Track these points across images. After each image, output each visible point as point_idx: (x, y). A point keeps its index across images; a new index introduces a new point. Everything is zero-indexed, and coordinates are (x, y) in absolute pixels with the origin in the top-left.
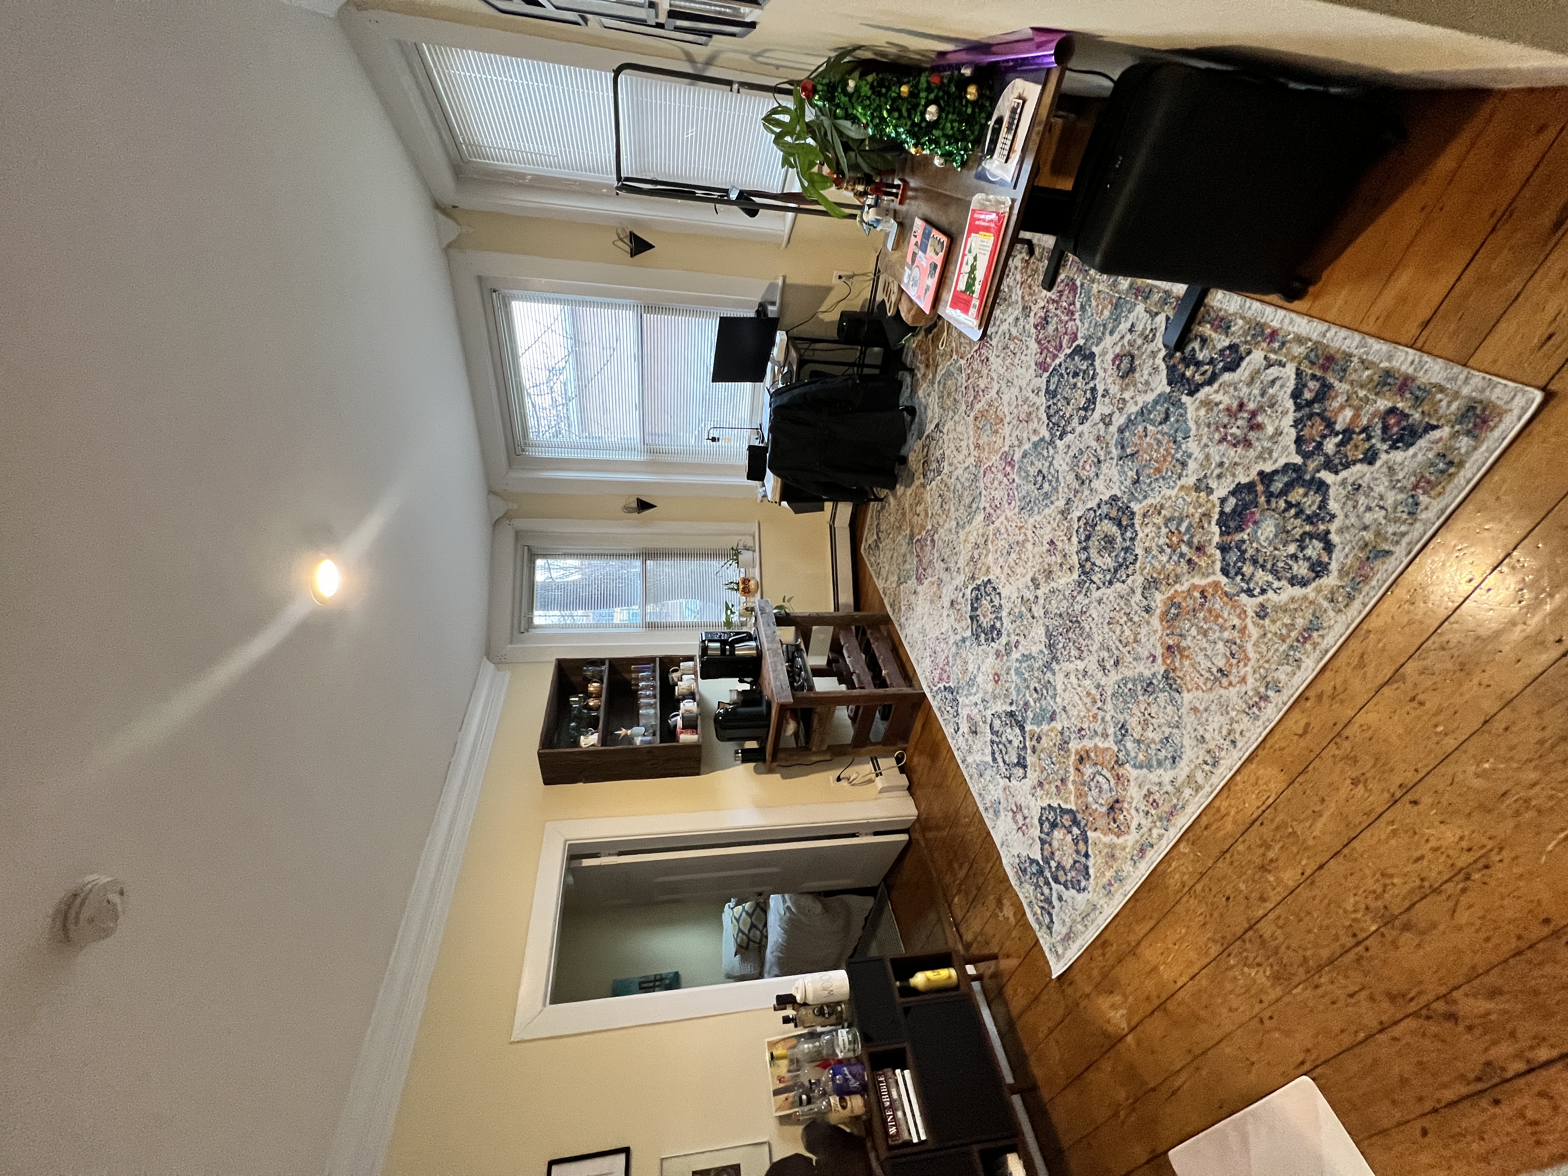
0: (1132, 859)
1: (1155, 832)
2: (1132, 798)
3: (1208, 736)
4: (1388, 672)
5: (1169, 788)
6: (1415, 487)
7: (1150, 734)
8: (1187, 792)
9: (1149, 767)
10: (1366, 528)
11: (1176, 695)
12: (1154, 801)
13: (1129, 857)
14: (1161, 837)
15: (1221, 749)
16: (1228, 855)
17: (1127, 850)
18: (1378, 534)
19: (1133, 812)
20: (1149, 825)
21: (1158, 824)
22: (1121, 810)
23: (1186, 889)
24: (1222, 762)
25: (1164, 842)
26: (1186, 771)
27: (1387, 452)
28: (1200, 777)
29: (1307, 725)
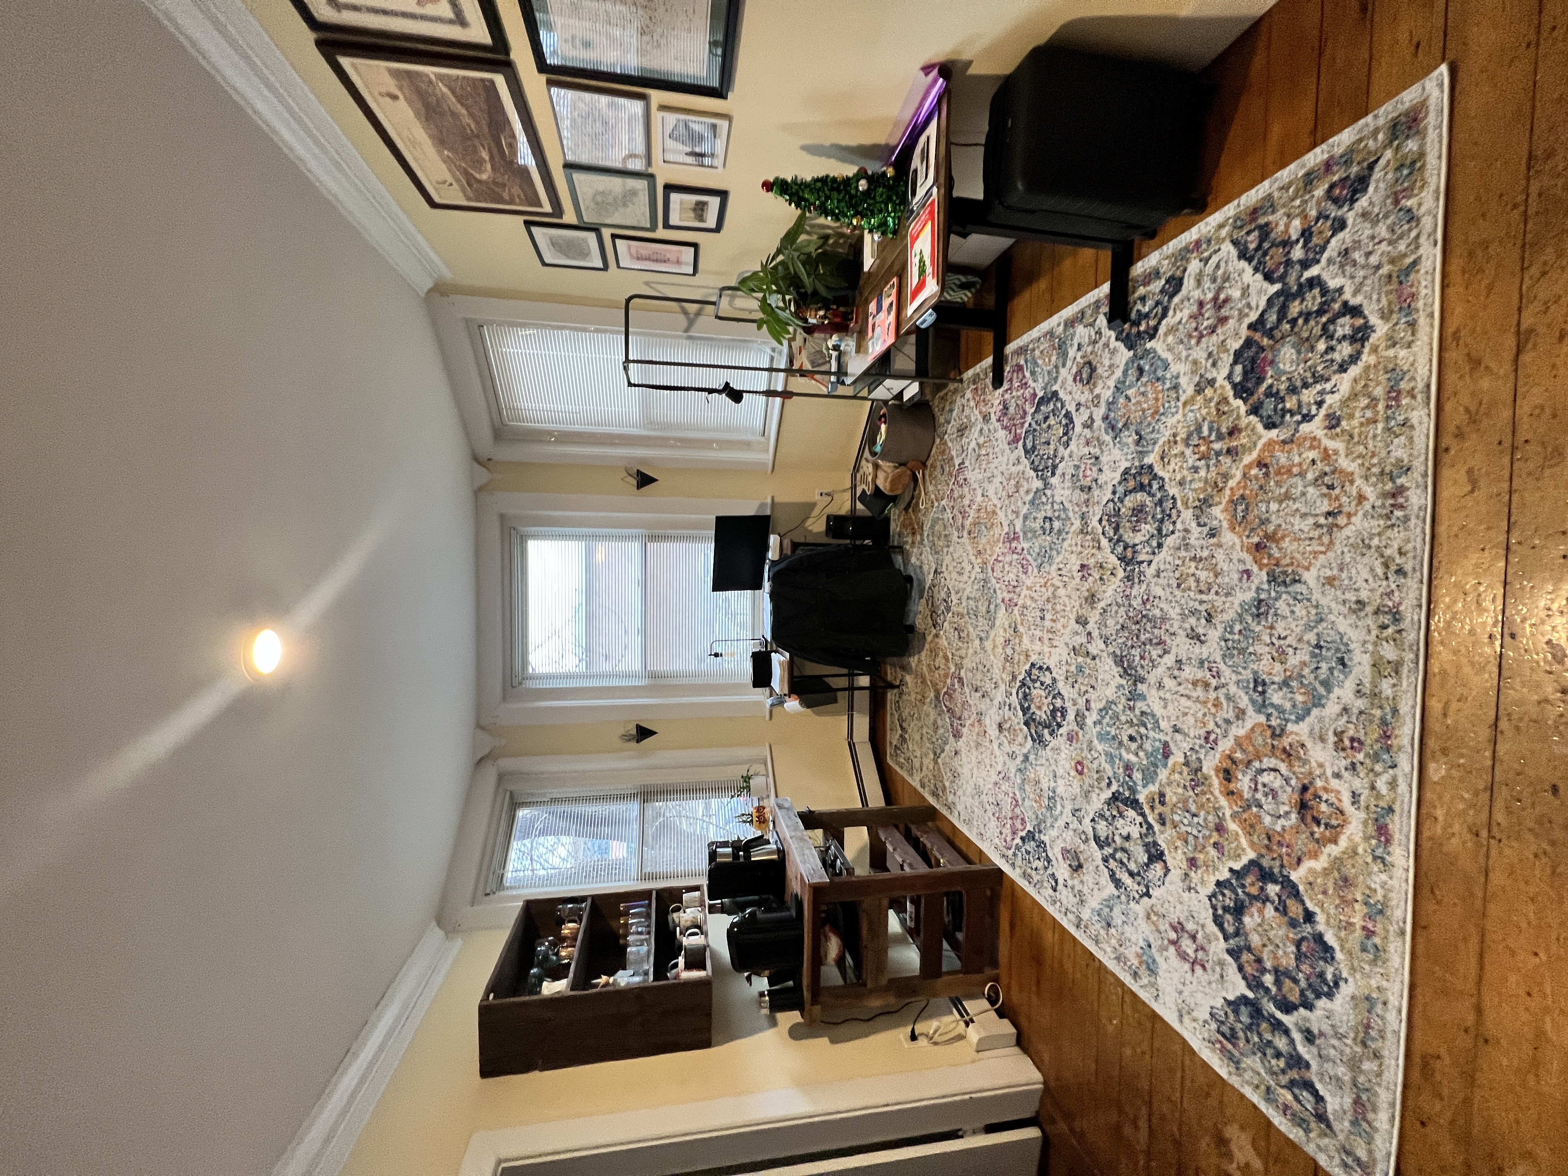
0: (1375, 858)
1: (1382, 784)
2: (1321, 765)
3: (1364, 595)
4: (1510, 342)
5: (1361, 704)
6: (1396, 202)
7: (1293, 660)
8: (1386, 687)
9: (1317, 702)
10: (1378, 267)
11: (1298, 587)
12: (1352, 740)
13: (1369, 859)
14: (1393, 784)
15: (1389, 594)
16: (1503, 724)
17: (1360, 850)
18: (1392, 261)
19: (1334, 783)
20: (1366, 782)
21: (1378, 768)
22: (1317, 796)
23: (1484, 834)
24: (1402, 608)
25: (1402, 787)
26: (1366, 660)
27: (1349, 210)
28: (1389, 652)
29: (1470, 472)
